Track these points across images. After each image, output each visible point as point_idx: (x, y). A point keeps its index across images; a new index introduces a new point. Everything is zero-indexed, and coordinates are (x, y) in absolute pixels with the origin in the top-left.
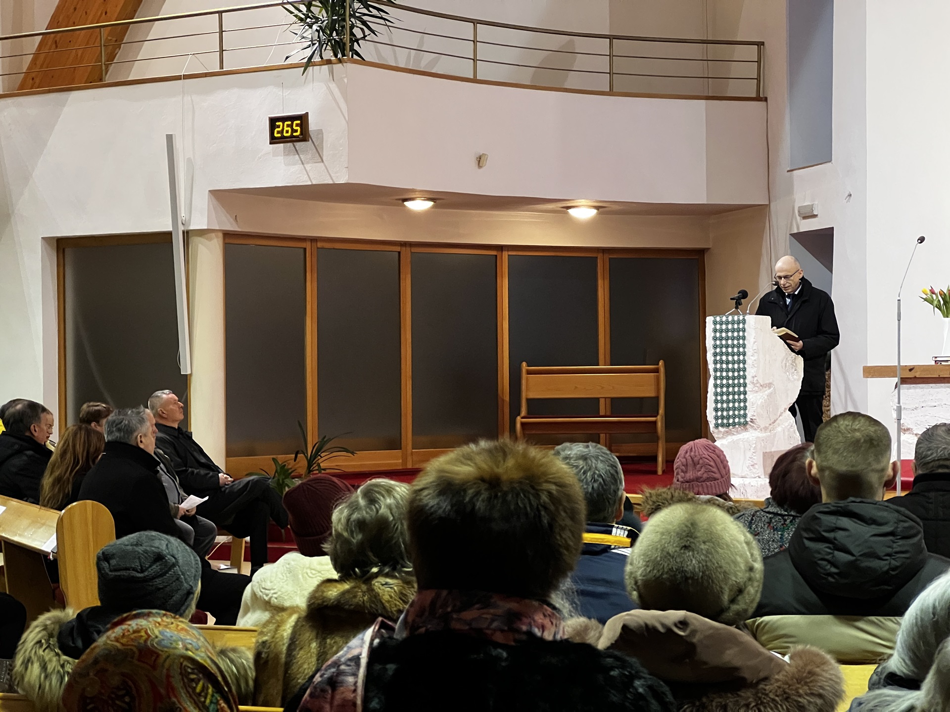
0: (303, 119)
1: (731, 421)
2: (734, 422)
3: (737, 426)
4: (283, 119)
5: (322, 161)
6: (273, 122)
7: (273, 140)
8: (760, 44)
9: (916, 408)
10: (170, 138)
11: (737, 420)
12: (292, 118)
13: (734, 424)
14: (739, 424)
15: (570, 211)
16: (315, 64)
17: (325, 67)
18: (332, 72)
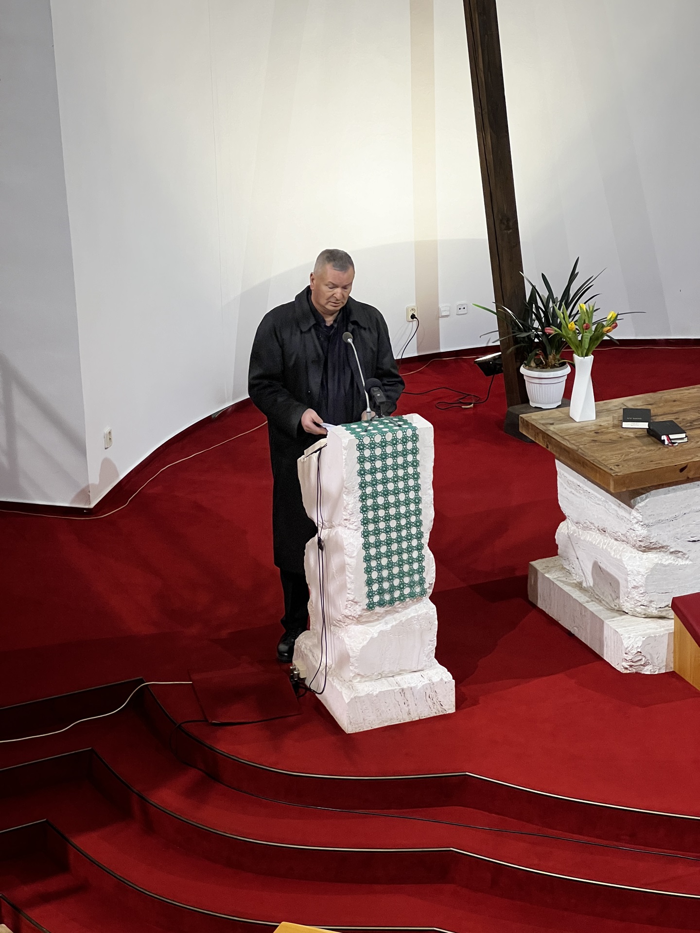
1: (397, 594)
2: (402, 595)
3: (408, 600)
9: (676, 518)
11: (407, 591)
13: (402, 598)
14: (412, 595)
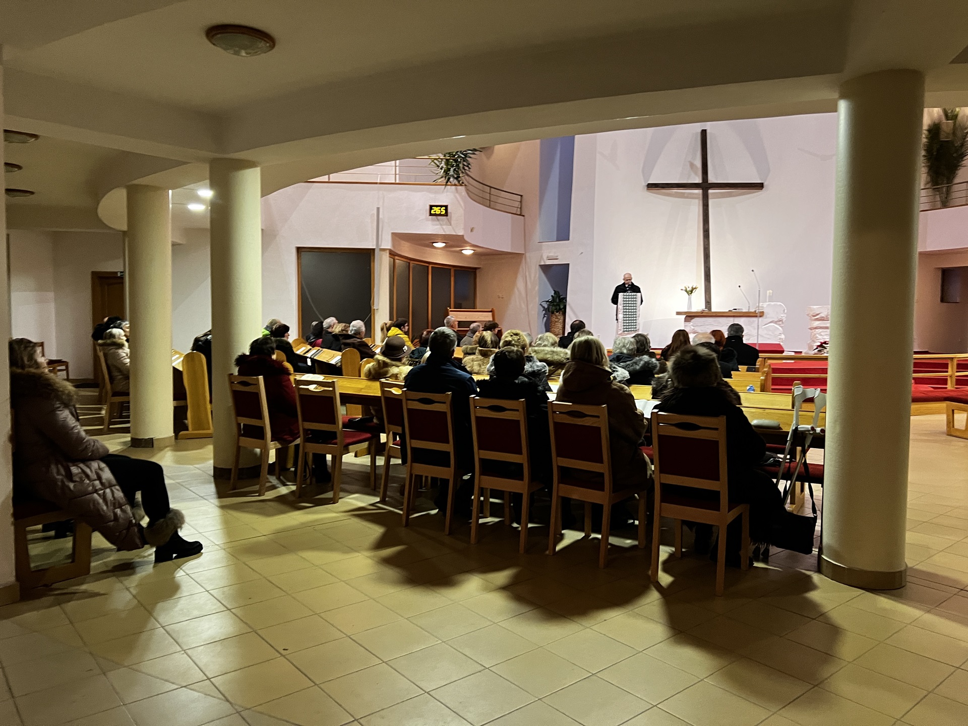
0: (446, 207)
4: (437, 206)
5: (451, 225)
6: (431, 207)
7: (431, 214)
8: (521, 196)
10: (378, 209)
12: (441, 206)
15: (463, 251)
16: (449, 185)
17: (454, 187)
18: (456, 189)
